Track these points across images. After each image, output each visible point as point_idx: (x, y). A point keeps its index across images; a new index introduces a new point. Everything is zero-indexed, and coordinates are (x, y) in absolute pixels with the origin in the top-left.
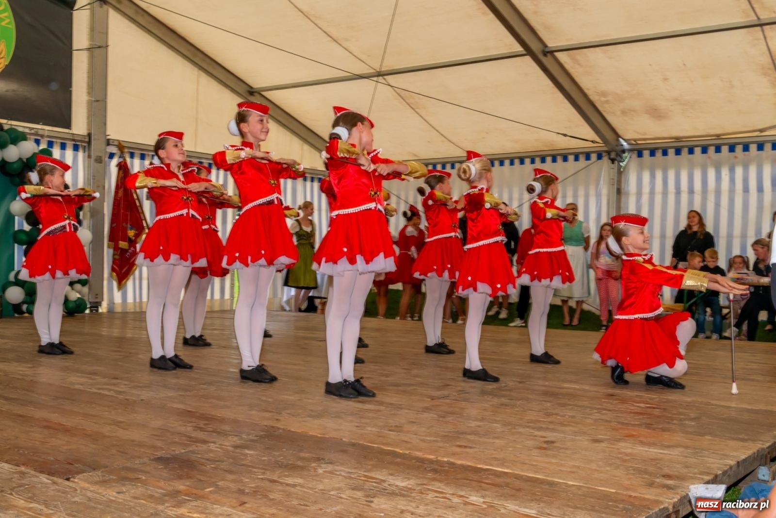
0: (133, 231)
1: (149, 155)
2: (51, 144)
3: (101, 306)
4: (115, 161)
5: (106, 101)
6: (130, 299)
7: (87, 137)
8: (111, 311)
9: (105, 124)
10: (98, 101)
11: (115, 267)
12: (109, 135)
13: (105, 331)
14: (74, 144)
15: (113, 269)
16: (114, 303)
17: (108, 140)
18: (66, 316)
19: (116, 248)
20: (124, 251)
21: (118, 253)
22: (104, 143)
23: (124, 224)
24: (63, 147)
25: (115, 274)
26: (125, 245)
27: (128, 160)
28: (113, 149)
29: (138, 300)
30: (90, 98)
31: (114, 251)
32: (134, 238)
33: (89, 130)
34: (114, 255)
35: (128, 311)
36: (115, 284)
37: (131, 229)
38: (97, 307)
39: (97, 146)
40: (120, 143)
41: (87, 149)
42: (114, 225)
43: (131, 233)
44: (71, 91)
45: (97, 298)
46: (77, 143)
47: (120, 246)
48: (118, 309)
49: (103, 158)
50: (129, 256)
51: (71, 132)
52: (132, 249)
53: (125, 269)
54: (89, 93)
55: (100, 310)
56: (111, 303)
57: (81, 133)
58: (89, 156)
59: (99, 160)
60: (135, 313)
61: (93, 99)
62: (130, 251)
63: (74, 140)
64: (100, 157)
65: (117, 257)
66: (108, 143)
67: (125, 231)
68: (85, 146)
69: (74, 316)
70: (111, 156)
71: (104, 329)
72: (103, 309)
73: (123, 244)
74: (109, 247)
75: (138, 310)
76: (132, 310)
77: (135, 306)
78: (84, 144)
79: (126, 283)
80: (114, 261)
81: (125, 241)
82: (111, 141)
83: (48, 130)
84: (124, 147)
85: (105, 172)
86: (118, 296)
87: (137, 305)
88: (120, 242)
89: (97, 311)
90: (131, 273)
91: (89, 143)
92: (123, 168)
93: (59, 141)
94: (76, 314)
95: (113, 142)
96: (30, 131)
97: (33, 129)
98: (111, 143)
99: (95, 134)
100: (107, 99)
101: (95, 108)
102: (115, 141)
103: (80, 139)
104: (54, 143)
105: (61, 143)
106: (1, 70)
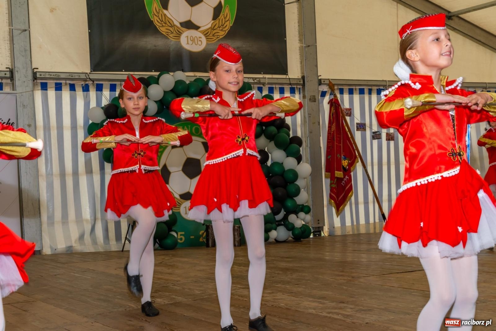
0: (346, 161)
1: (356, 89)
2: (271, 90)
3: (323, 230)
4: (327, 99)
5: (316, 45)
6: (348, 223)
7: (302, 80)
8: (332, 235)
9: (317, 66)
10: (309, 46)
11: (333, 194)
12: (321, 76)
13: (328, 256)
14: (290, 88)
15: (331, 197)
16: (334, 228)
17: (320, 80)
18: (294, 242)
19: (332, 177)
20: (340, 180)
21: (335, 182)
22: (316, 83)
23: (338, 155)
24: (282, 91)
25: (333, 201)
26: (341, 174)
27: (338, 96)
28: (325, 88)
29: (355, 223)
30: (302, 45)
31: (331, 180)
32: (347, 167)
33: (302, 73)
34: (331, 184)
35: (347, 234)
36: (334, 210)
37: (345, 159)
38: (320, 232)
39: (311, 86)
40: (330, 81)
41: (301, 91)
42: (329, 157)
43: (345, 163)
44: (286, 40)
45: (319, 223)
46: (293, 86)
47: (336, 175)
48: (338, 232)
49: (316, 97)
50: (344, 184)
51: (287, 77)
52: (347, 177)
53: (341, 196)
54: (300, 40)
55: (323, 235)
56: (332, 227)
57: (296, 77)
58: (304, 97)
59: (313, 99)
60: (353, 235)
61: (304, 45)
62: (345, 179)
63: (290, 84)
64: (314, 96)
65: (334, 186)
66: (320, 82)
67: (339, 161)
68: (300, 88)
69: (301, 241)
70: (323, 94)
71: (327, 254)
72: (325, 232)
73: (339, 174)
74: (326, 177)
75: (356, 232)
76: (351, 233)
77: (353, 229)
78: (298, 87)
79: (344, 208)
80: (332, 190)
81: (340, 171)
82: (322, 81)
83: (268, 78)
84: (334, 85)
85: (318, 110)
86: (337, 222)
87: (355, 227)
88: (336, 172)
89: (320, 235)
90: (347, 199)
91: (304, 85)
92: (335, 104)
93: (278, 86)
94: (302, 239)
95: (324, 82)
96: (254, 81)
97: (256, 78)
98: (323, 83)
99: (308, 77)
100: (316, 43)
101: (307, 53)
102: (325, 80)
103: (296, 82)
104: (274, 89)
105: (280, 88)
106: (227, 31)
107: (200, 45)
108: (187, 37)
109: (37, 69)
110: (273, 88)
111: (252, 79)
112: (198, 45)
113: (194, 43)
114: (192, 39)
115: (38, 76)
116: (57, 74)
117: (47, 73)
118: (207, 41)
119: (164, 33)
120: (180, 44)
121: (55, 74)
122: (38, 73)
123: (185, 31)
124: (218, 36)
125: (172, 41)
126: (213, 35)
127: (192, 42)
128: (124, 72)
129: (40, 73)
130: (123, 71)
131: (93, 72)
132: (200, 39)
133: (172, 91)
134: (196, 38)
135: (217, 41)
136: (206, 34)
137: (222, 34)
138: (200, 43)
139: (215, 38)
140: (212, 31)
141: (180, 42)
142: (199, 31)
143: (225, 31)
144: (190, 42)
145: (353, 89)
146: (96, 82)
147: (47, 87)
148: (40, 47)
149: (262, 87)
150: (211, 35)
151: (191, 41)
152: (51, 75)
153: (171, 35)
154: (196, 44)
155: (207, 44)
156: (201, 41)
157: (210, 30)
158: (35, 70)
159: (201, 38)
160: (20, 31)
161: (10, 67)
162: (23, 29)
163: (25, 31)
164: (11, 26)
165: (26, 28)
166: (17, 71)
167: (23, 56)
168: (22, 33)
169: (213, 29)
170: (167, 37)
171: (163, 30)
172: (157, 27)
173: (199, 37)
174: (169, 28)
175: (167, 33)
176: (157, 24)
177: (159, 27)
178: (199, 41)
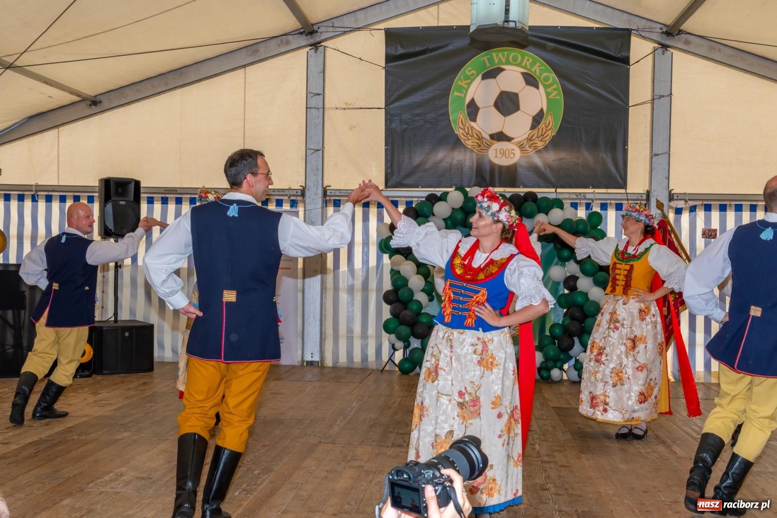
1: (730, 205)
2: (604, 207)
5: (669, 154)
7: (646, 195)
9: (668, 177)
10: (658, 155)
12: (673, 190)
17: (672, 195)
22: (667, 199)
24: (619, 207)
28: (680, 204)
33: (649, 186)
44: (627, 150)
51: (627, 192)
57: (642, 192)
61: (653, 153)
62: (669, 317)
63: (629, 200)
66: (672, 198)
70: (679, 211)
82: (675, 195)
83: (598, 193)
91: (648, 199)
93: (613, 202)
95: (678, 197)
96: (577, 196)
97: (580, 194)
98: (675, 197)
99: (655, 191)
100: (669, 150)
101: (654, 163)
102: (679, 195)
103: (636, 198)
104: (609, 205)
105: (616, 204)
106: (547, 142)
107: (511, 158)
108: (496, 150)
109: (330, 186)
110: (606, 204)
111: (574, 194)
112: (509, 158)
113: (504, 156)
114: (502, 152)
115: (328, 193)
116: (348, 191)
117: (338, 191)
118: (522, 153)
119: (470, 147)
120: (488, 157)
121: (345, 191)
122: (328, 191)
123: (495, 144)
124: (536, 148)
125: (479, 154)
126: (530, 147)
127: (502, 155)
128: (422, 188)
129: (330, 191)
130: (419, 188)
131: (388, 189)
132: (513, 151)
133: (461, 208)
134: (507, 151)
135: (533, 154)
136: (521, 146)
137: (540, 145)
138: (512, 156)
139: (532, 150)
141: (487, 155)
142: (512, 143)
143: (545, 141)
144: (499, 155)
145: (726, 205)
146: (391, 199)
147: (340, 204)
148: (336, 165)
149: (590, 204)
150: (527, 146)
151: (501, 153)
152: (341, 193)
153: (478, 149)
154: (507, 157)
155: (521, 157)
156: (514, 154)
157: (526, 141)
158: (328, 188)
159: (514, 150)
160: (313, 151)
161: (304, 185)
162: (316, 148)
163: (319, 150)
164: (306, 146)
165: (320, 147)
166: (308, 189)
167: (315, 175)
168: (315, 153)
169: (530, 140)
170: (473, 150)
171: (469, 143)
172: (462, 140)
173: (512, 150)
174: (476, 141)
175: (473, 147)
176: (462, 138)
177: (464, 140)
178: (512, 153)
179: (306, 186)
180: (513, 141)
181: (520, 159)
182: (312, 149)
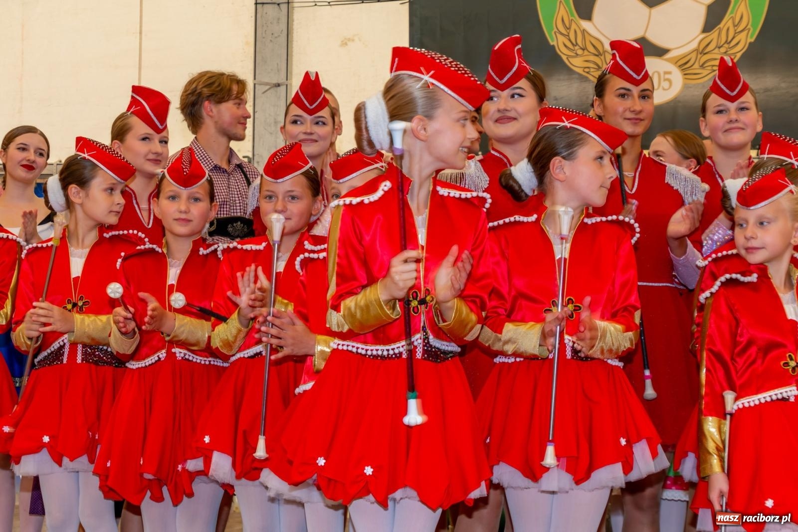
107: (664, 89)
112: (661, 88)
118: (686, 79)
119: (579, 70)
126: (702, 66)
132: (667, 76)
136: (684, 65)
138: (665, 84)
139: (705, 72)
140: (699, 56)
142: (667, 60)
143: (734, 54)
150: (696, 66)
155: (685, 87)
156: (670, 82)
157: (693, 55)
159: (669, 73)
160: (268, 87)
161: (250, 155)
162: (275, 81)
163: (278, 85)
164: (255, 79)
165: (281, 79)
166: (258, 162)
167: (271, 133)
168: (272, 90)
169: (703, 53)
170: (587, 78)
171: (577, 63)
172: (564, 58)
173: (666, 73)
174: (592, 58)
175: (587, 70)
176: (563, 52)
177: (568, 57)
178: (665, 80)
179: (253, 155)
180: (668, 56)
181: (682, 91)
182: (267, 84)
